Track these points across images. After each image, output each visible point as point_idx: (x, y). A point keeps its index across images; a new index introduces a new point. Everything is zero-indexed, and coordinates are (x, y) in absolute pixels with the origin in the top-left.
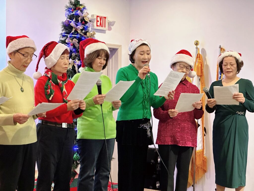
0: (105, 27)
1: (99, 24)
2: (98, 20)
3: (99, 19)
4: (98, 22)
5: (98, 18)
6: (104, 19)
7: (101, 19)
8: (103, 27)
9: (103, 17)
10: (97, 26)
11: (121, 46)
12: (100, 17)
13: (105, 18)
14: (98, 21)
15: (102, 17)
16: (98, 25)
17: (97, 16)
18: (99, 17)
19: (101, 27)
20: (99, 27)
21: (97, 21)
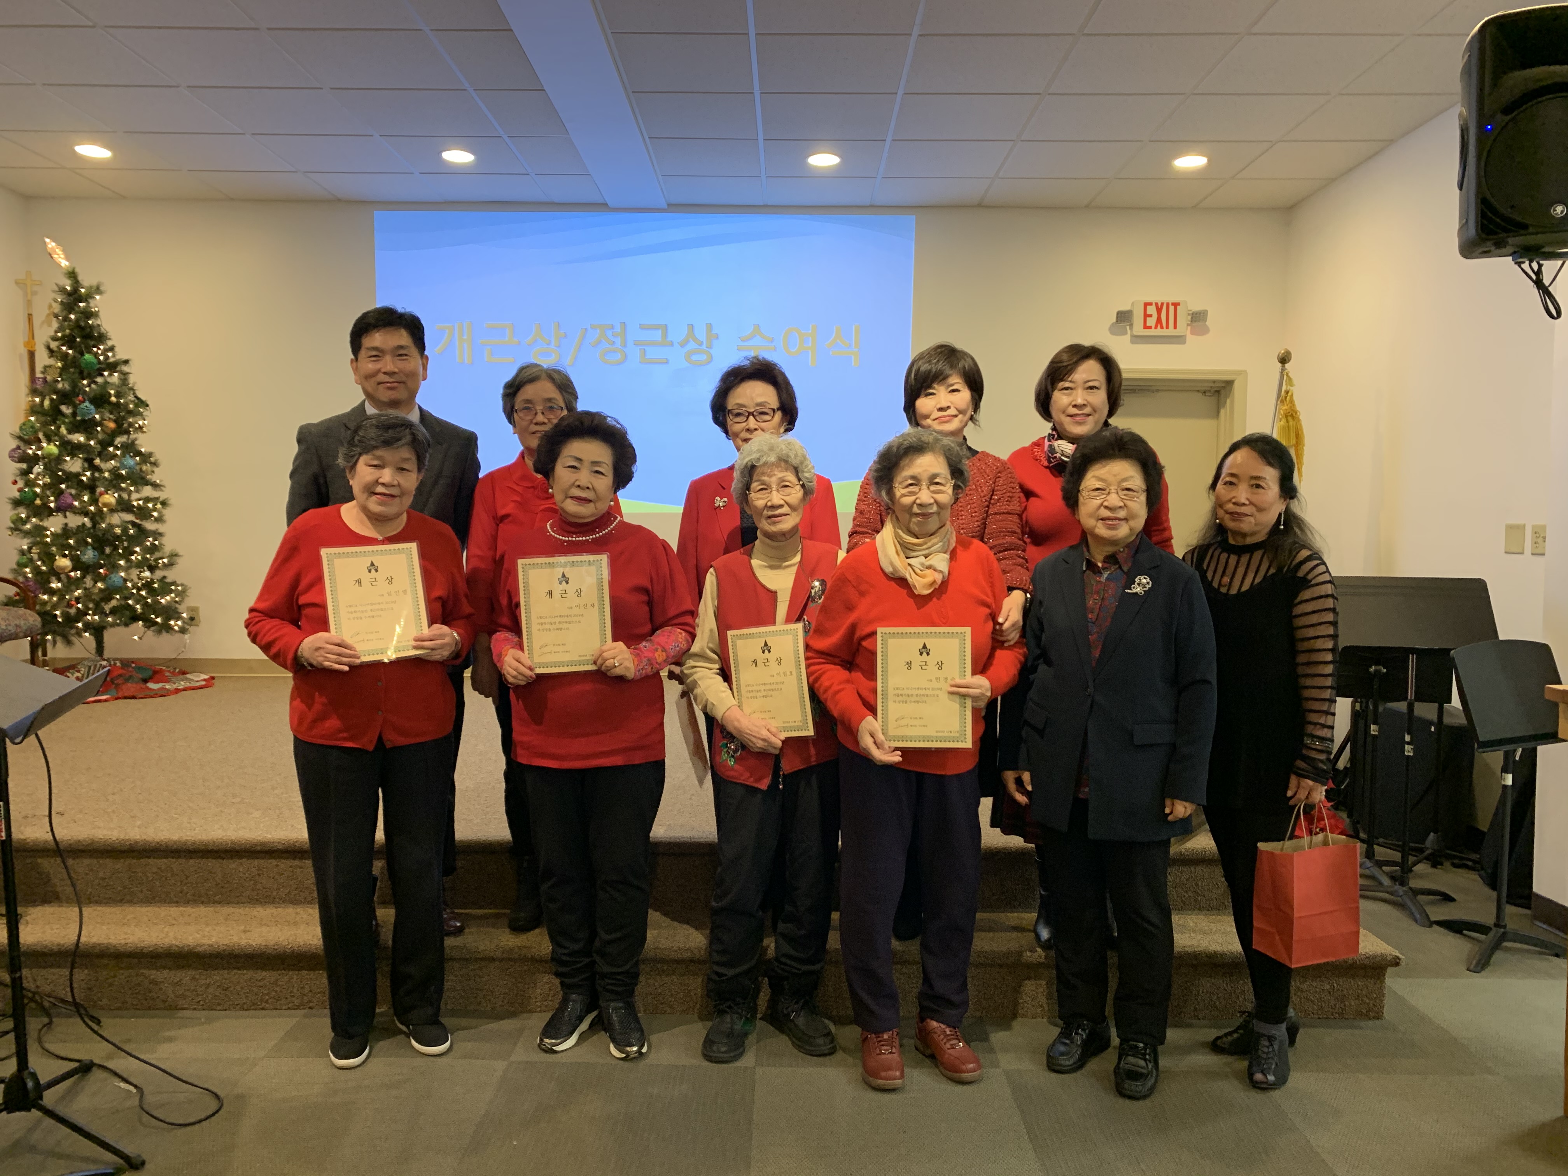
0: (1175, 327)
1: (1151, 322)
2: (1148, 312)
3: (1152, 310)
4: (1149, 319)
5: (1148, 307)
6: (1172, 308)
7: (1159, 310)
8: (1167, 327)
9: (1168, 304)
10: (1146, 327)
11: (1245, 371)
12: (1157, 304)
13: (1176, 305)
14: (1151, 316)
15: (1162, 304)
16: (1148, 324)
17: (1146, 305)
18: (1154, 307)
19: (1162, 328)
20: (1155, 330)
21: (1146, 316)
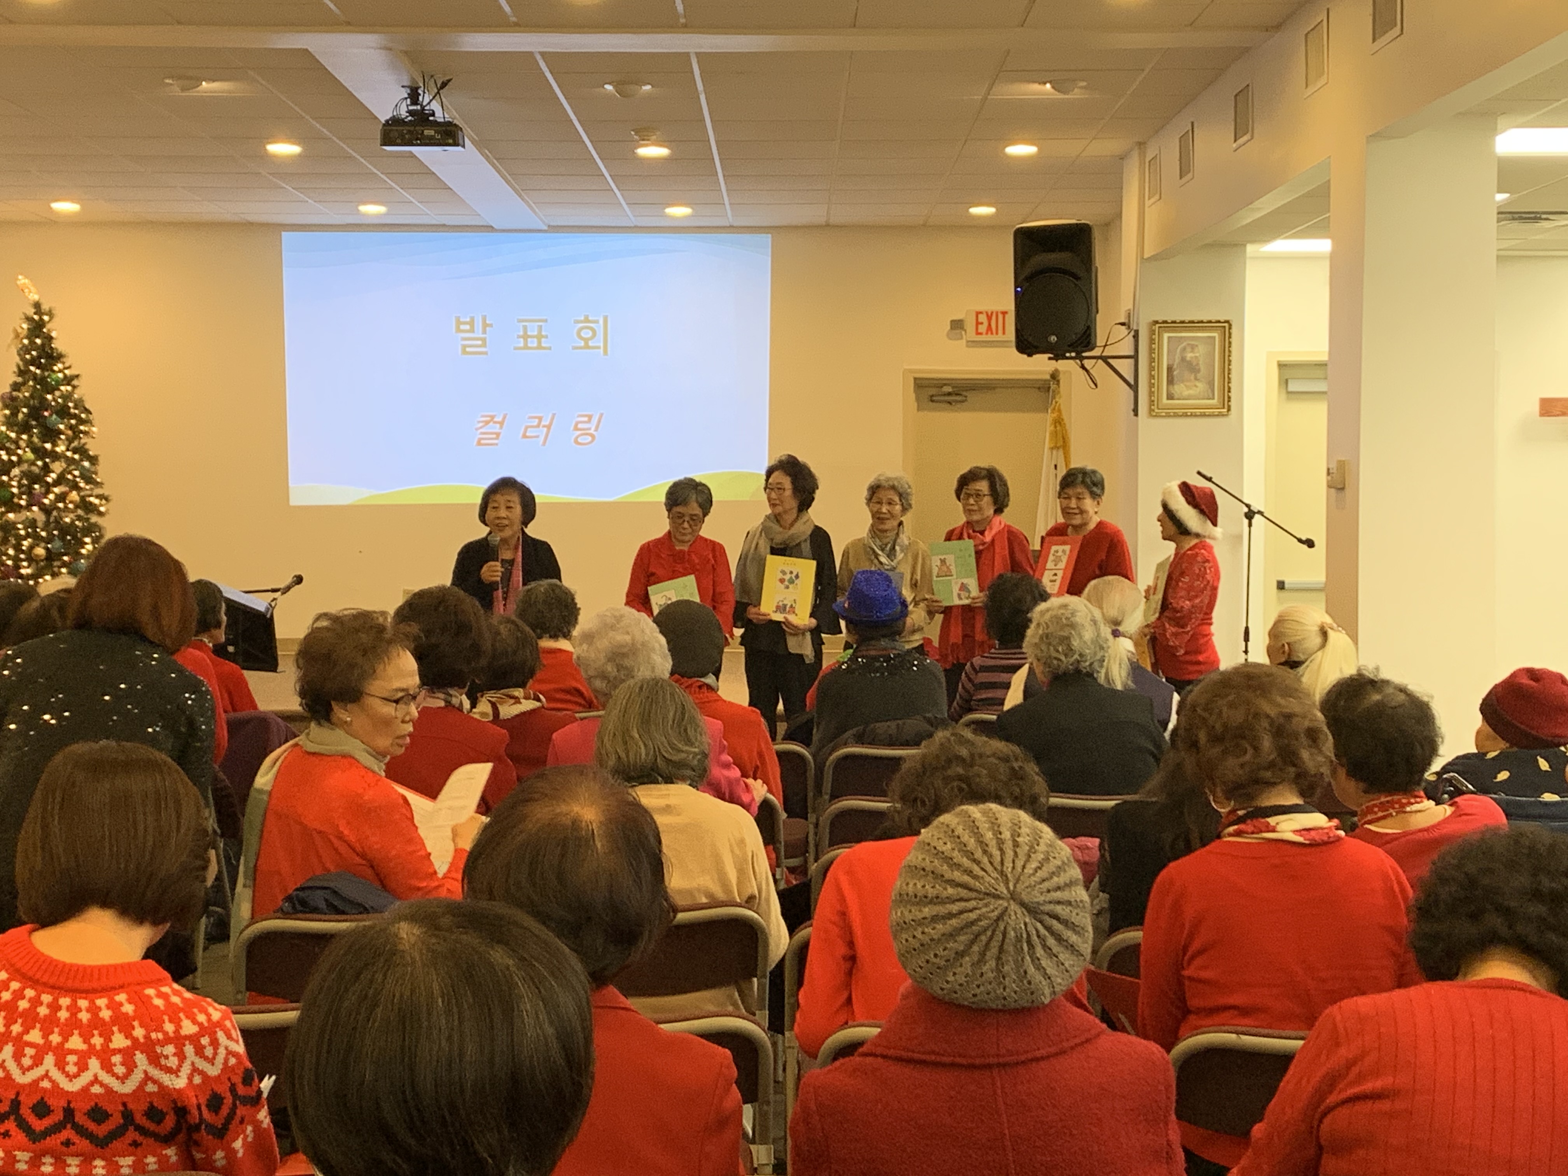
0: (1004, 333)
1: (983, 328)
2: (980, 320)
3: (983, 318)
4: (980, 326)
5: (980, 316)
6: (1000, 317)
7: (989, 318)
8: (997, 333)
9: (997, 313)
10: (978, 333)
12: (987, 313)
13: (1005, 313)
14: (982, 323)
15: (992, 313)
16: (980, 331)
17: (978, 313)
18: (984, 315)
19: (992, 333)
20: (984, 336)
21: (978, 323)
